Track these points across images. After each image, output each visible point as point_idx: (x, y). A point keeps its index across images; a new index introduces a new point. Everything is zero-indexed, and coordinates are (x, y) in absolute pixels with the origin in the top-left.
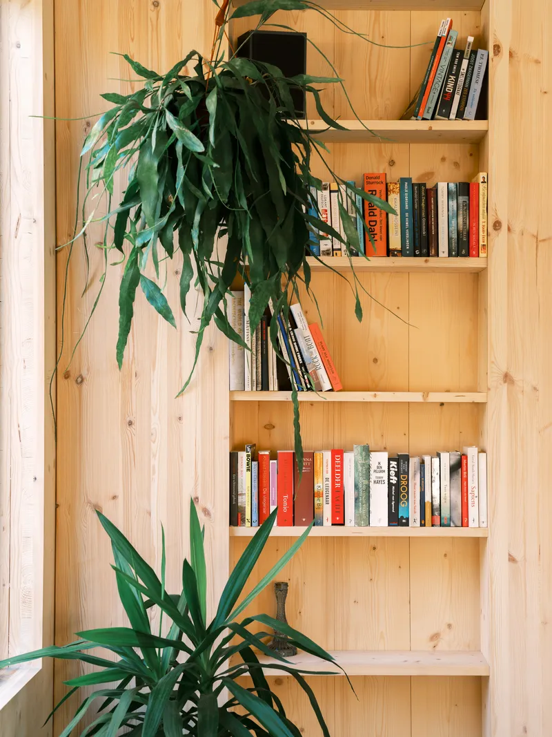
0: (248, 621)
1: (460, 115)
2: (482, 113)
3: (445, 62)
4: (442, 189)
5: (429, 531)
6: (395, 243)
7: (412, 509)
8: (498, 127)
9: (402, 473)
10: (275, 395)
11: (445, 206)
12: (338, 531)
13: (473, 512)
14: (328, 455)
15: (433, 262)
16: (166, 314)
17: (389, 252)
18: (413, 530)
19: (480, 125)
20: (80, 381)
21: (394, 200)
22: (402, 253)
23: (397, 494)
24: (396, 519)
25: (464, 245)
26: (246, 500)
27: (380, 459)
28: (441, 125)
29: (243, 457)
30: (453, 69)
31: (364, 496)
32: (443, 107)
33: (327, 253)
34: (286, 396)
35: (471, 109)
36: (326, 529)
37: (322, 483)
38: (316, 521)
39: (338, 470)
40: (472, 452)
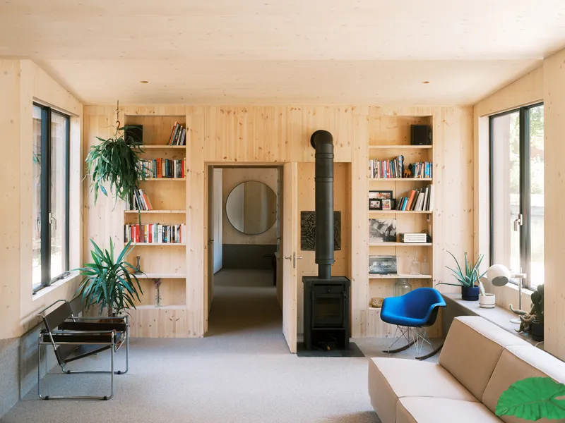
0: (122, 263)
1: (179, 144)
2: (184, 144)
3: (176, 132)
4: (175, 161)
5: (172, 244)
6: (164, 175)
7: (168, 239)
8: (188, 147)
9: (166, 230)
10: (135, 211)
11: (176, 166)
12: (151, 244)
13: (182, 240)
14: (148, 226)
15: (173, 179)
16: (106, 194)
17: (162, 177)
18: (168, 243)
19: (183, 147)
20: (89, 208)
21: (163, 164)
22: (165, 177)
23: (164, 235)
24: (164, 241)
25: (181, 175)
26: (128, 236)
27: (160, 227)
28: (175, 147)
29: (127, 226)
30: (178, 133)
31: (156, 235)
32: (175, 143)
33: (147, 177)
34: (137, 211)
35: (182, 143)
36: (148, 244)
37: (146, 232)
38: (145, 242)
39: (150, 229)
40: (182, 225)
